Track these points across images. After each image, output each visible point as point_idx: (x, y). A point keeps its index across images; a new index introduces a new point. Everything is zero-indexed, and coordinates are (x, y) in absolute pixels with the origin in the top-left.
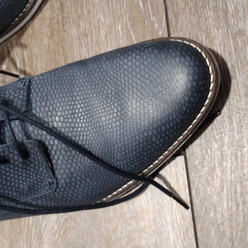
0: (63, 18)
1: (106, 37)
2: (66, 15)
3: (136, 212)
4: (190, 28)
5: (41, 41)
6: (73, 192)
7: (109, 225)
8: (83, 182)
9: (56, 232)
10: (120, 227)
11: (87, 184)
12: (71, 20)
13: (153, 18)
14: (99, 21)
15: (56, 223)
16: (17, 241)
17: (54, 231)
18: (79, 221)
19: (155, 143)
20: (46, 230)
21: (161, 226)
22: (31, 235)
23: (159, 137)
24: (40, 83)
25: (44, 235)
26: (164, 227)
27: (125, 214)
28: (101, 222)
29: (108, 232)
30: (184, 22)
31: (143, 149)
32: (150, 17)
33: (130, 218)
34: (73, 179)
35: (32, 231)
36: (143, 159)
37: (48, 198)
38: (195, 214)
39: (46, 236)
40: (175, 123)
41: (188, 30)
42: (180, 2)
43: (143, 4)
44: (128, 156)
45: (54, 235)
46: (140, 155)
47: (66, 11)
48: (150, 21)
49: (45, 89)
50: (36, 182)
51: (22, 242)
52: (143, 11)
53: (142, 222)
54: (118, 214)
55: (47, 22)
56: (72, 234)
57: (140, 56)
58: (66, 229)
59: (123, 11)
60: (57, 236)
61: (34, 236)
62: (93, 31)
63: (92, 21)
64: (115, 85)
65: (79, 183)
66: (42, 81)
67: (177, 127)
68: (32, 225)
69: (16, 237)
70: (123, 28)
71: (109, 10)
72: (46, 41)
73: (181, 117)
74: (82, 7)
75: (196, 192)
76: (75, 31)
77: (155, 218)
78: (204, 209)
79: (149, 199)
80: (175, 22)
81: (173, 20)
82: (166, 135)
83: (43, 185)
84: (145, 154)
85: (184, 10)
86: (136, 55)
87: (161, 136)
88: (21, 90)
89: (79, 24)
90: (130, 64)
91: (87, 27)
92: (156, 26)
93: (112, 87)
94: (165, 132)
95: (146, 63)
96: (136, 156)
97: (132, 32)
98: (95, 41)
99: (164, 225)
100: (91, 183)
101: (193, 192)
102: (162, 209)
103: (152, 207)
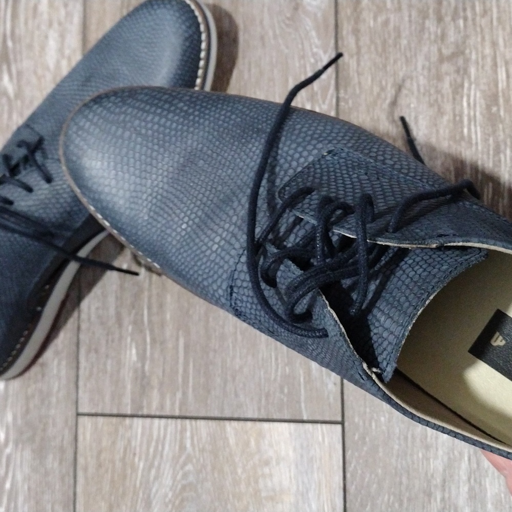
3: (274, 490)
7: (238, 502)
9: (170, 501)
10: (251, 507)
15: (171, 489)
16: (118, 505)
17: (167, 500)
18: (200, 490)
20: (157, 496)
22: (137, 501)
25: (154, 503)
27: (260, 491)
28: (228, 496)
33: (266, 498)
35: (139, 495)
38: (348, 505)
45: (167, 506)
51: (124, 508)
53: (280, 505)
56: (190, 507)
58: (183, 499)
60: (170, 507)
61: (141, 502)
68: (140, 487)
69: (118, 501)
75: (352, 476)
77: (298, 503)
78: (359, 500)
101: (348, 475)
102: (307, 492)
103: (295, 488)
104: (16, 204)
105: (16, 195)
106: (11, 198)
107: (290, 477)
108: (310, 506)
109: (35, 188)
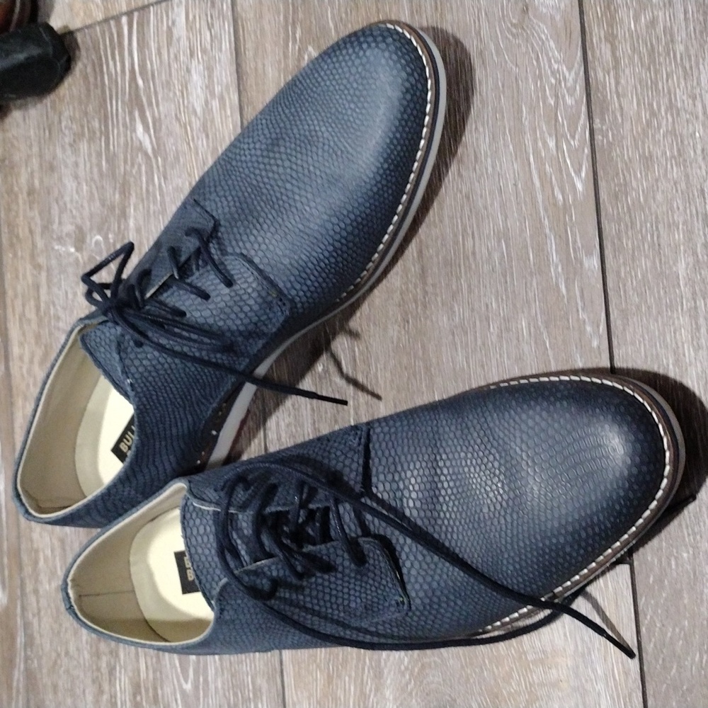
0: (426, 293)
1: (500, 337)
2: (430, 289)
3: (544, 652)
4: (647, 342)
5: (385, 329)
6: (436, 618)
7: (497, 668)
8: (452, 604)
9: (407, 668)
10: (515, 675)
11: (457, 608)
12: (439, 299)
13: (582, 315)
14: (487, 306)
16: (339, 676)
17: (403, 668)
19: (570, 555)
20: (388, 664)
21: (586, 681)
22: (363, 669)
23: (576, 547)
24: (384, 440)
25: (386, 671)
26: (592, 684)
27: (525, 653)
28: (484, 661)
29: (495, 680)
30: (637, 330)
31: (551, 564)
32: (578, 311)
33: (534, 662)
34: (435, 600)
35: (365, 662)
36: (551, 576)
37: (394, 624)
38: (645, 668)
39: (389, 673)
40: (603, 528)
41: (645, 345)
42: (631, 293)
43: (566, 287)
44: (525, 571)
45: (403, 674)
46: (545, 571)
47: (430, 281)
48: (578, 319)
49: (393, 453)
50: (376, 600)
51: (347, 679)
52: (566, 300)
53: (554, 671)
54: (513, 652)
55: (397, 297)
56: (433, 676)
57: (548, 412)
58: (423, 665)
59: (531, 295)
60: (407, 677)
61: (369, 671)
62: (478, 323)
63: (476, 306)
64: (507, 454)
65: (444, 605)
66: (387, 437)
67: (607, 534)
69: (338, 670)
70: (529, 324)
71: (506, 290)
72: (393, 331)
73: (612, 519)
74: (458, 278)
75: (648, 630)
76: (445, 319)
77: (577, 667)
78: (660, 662)
79: (568, 634)
80: (621, 327)
81: (619, 322)
82: (588, 544)
83: (387, 604)
84: (554, 570)
85: (638, 307)
86: (542, 410)
87: (579, 545)
88: (355, 453)
89: (452, 308)
90: (530, 423)
91: (467, 315)
92: (589, 329)
93: (501, 457)
94: (586, 541)
95: (556, 425)
96: (539, 572)
97: (545, 335)
98: (479, 342)
99: (591, 680)
100: (464, 607)
101: (643, 630)
102: (589, 653)
103: (572, 647)
104: (188, 315)
105: (187, 303)
106: (183, 308)
107: (565, 635)
108: (594, 671)
109: (212, 294)
